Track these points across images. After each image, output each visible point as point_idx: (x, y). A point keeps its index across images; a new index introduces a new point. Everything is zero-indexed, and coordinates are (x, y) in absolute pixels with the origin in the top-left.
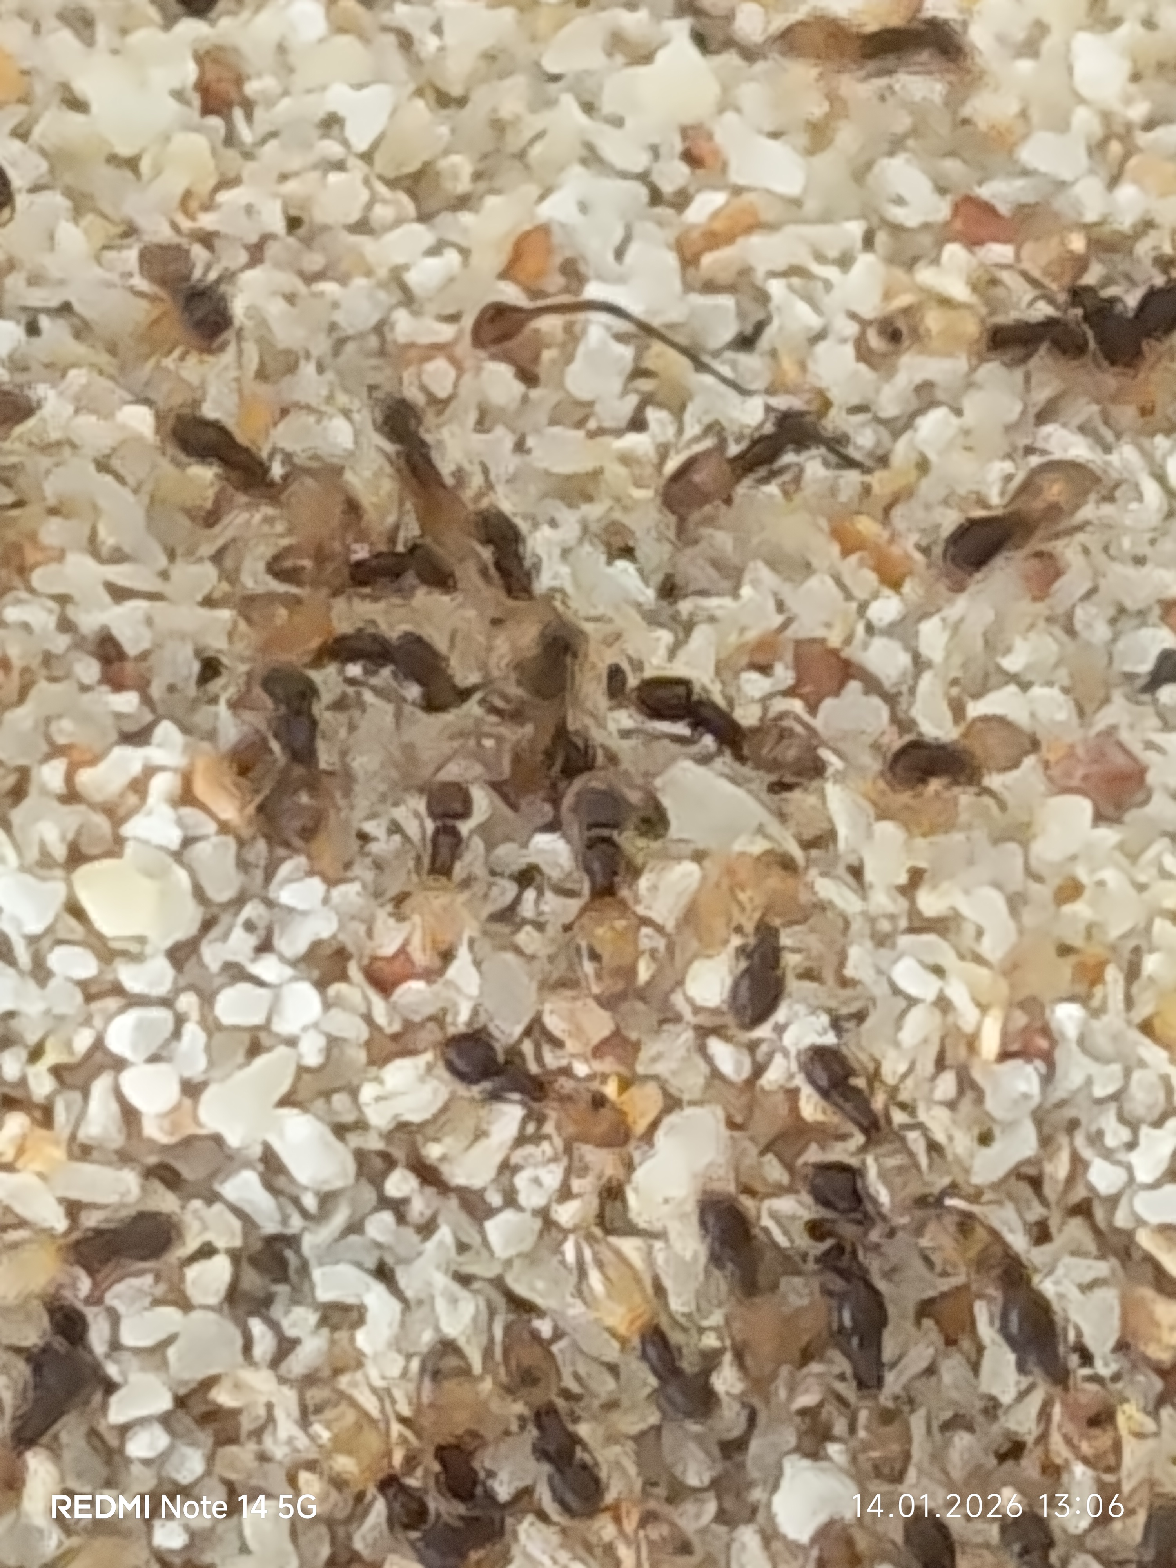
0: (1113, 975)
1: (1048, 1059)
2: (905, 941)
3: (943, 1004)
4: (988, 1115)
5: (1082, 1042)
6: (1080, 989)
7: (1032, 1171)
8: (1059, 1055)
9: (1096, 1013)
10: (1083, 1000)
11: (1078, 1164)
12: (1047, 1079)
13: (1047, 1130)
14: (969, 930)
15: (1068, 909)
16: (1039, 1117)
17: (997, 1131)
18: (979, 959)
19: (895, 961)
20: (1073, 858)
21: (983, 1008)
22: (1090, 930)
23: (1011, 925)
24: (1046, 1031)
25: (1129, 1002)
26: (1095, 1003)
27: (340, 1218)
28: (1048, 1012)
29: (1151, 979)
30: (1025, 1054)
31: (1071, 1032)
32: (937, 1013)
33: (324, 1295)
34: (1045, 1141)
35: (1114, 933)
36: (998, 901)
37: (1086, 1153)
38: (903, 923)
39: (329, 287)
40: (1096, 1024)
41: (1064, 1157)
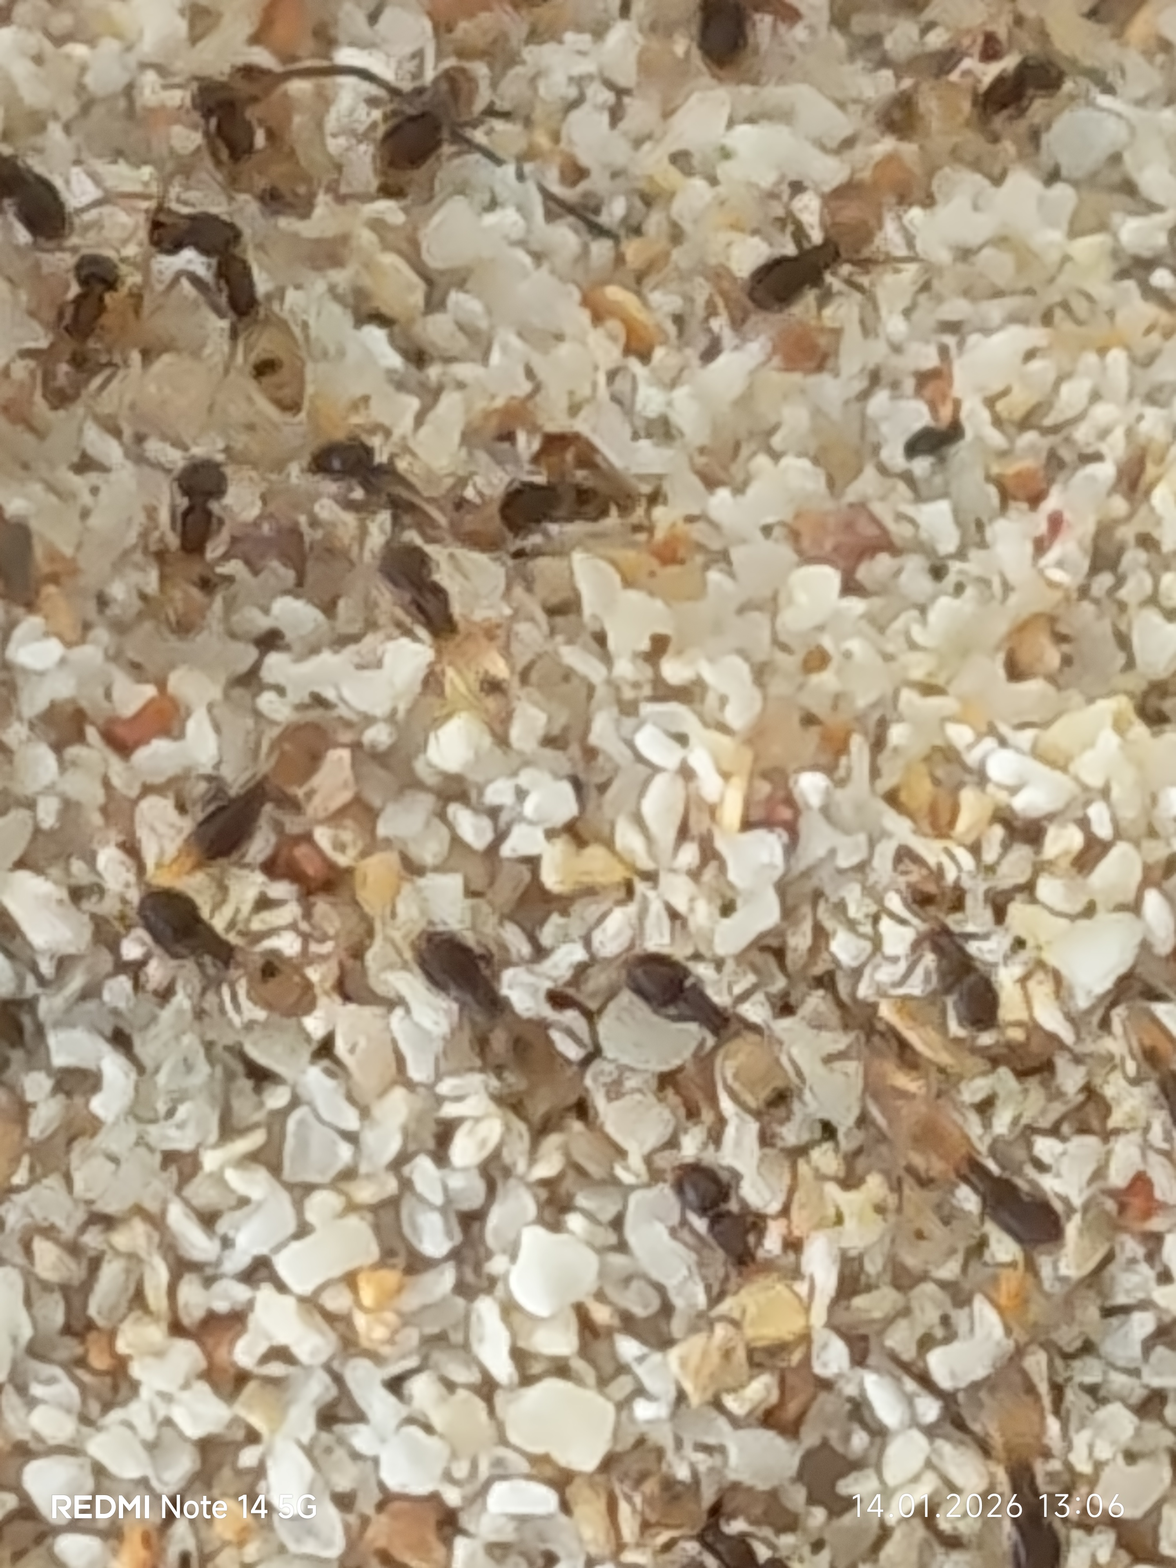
0: (859, 745)
1: (792, 829)
2: (647, 709)
3: (686, 773)
4: (731, 886)
5: (826, 811)
6: (824, 759)
7: (774, 943)
8: (803, 825)
9: (841, 783)
10: (829, 770)
11: (820, 934)
12: (791, 848)
13: (790, 902)
14: (711, 700)
15: (816, 679)
16: (782, 888)
17: (739, 903)
18: (723, 728)
19: (637, 728)
20: (821, 628)
21: (726, 776)
22: (837, 700)
23: (756, 694)
24: (790, 801)
25: (875, 773)
26: (841, 772)
27: (76, 982)
28: (791, 783)
29: (896, 750)
30: (768, 823)
31: (815, 800)
32: (680, 783)
33: (59, 1060)
34: (788, 912)
35: (862, 703)
36: (744, 670)
37: (829, 924)
38: (647, 691)
39: (79, 50)
40: (840, 795)
41: (807, 926)
